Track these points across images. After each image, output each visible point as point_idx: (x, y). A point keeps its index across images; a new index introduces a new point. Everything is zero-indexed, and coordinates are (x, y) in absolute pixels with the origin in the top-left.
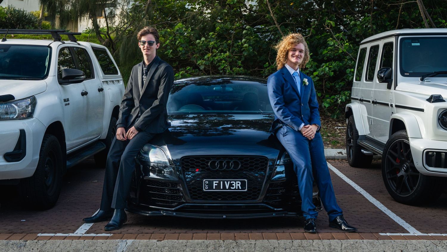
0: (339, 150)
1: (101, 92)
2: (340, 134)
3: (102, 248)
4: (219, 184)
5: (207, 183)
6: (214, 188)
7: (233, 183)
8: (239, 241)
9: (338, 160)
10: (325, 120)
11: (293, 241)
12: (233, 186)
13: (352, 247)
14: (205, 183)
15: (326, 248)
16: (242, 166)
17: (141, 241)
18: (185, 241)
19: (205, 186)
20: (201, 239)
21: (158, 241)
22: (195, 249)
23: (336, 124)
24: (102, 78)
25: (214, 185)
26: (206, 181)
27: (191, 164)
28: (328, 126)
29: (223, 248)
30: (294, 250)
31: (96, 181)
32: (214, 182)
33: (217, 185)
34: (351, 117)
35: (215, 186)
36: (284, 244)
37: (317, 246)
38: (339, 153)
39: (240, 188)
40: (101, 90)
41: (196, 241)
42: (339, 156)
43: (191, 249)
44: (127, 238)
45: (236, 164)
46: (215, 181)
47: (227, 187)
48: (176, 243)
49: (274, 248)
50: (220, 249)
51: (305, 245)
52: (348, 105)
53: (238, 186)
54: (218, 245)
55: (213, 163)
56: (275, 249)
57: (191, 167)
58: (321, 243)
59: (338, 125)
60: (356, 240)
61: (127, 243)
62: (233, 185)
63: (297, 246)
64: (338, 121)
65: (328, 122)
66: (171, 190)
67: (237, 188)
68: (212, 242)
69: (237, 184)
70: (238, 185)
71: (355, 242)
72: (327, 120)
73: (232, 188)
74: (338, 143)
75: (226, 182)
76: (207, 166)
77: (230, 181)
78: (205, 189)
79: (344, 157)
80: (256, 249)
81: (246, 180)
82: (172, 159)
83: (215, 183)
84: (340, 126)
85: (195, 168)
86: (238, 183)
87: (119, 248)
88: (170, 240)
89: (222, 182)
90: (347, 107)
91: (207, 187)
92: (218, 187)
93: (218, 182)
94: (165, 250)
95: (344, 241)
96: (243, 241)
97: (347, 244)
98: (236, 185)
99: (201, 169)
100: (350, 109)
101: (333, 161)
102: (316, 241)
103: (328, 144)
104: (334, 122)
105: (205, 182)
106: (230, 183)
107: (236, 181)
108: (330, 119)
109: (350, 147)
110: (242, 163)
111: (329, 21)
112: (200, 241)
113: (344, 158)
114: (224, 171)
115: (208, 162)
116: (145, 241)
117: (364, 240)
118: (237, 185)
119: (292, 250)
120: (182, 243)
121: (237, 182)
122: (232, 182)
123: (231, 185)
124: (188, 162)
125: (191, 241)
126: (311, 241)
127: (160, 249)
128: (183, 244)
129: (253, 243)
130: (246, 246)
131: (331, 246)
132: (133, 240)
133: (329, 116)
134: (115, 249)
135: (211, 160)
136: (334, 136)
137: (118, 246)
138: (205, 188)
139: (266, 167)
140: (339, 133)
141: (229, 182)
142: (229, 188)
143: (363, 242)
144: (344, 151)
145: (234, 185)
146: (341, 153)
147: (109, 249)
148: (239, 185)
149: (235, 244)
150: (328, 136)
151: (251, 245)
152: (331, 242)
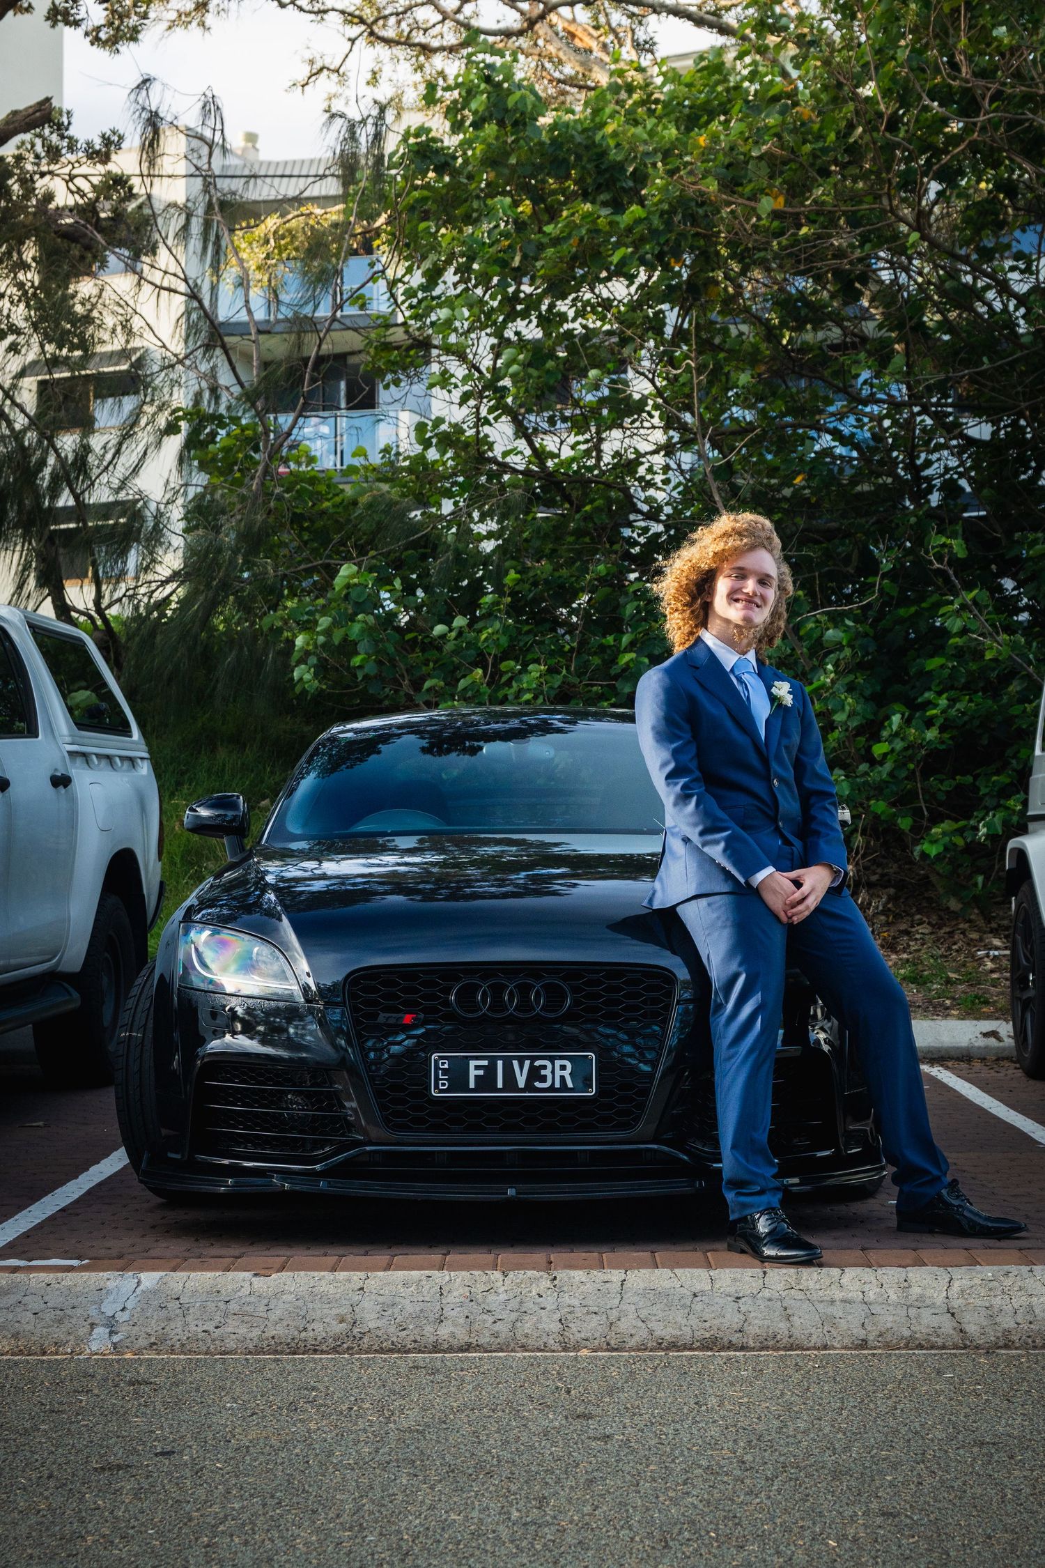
0: (988, 1025)
1: (61, 789)
2: (995, 976)
3: (46, 1299)
4: (490, 1070)
5: (446, 1066)
6: (472, 1085)
7: (544, 1067)
8: (562, 1275)
9: (983, 1059)
10: (940, 928)
11: (765, 1273)
12: (543, 1079)
13: (990, 1289)
14: (437, 1068)
15: (891, 1293)
16: (576, 1002)
17: (193, 1275)
18: (362, 1275)
19: (437, 1079)
20: (421, 1268)
21: (256, 1275)
22: (397, 1299)
23: (981, 940)
24: (68, 739)
25: (473, 1073)
26: (441, 1058)
28: (949, 949)
29: (503, 1297)
30: (770, 1300)
31: (41, 1123)
33: (481, 1072)
34: (1024, 888)
35: (476, 1076)
36: (734, 1280)
37: (857, 1285)
38: (986, 1035)
39: (570, 1085)
40: (60, 781)
41: (401, 1274)
42: (986, 1047)
43: (381, 1299)
44: (142, 1270)
45: (555, 994)
46: (477, 1058)
47: (521, 1081)
48: (323, 1283)
49: (695, 1295)
50: (491, 1298)
51: (811, 1284)
52: (1012, 844)
53: (562, 1078)
54: (481, 1288)
55: (467, 995)
56: (698, 1299)
57: (387, 1009)
58: (873, 1278)
59: (991, 943)
60: (1007, 1268)
61: (139, 1283)
62: (543, 1072)
63: (781, 1286)
64: (991, 932)
65: (951, 934)
66: (308, 1095)
67: (557, 1085)
68: (462, 1276)
69: (558, 1071)
70: (563, 1073)
71: (1002, 1273)
72: (948, 930)
73: (538, 1084)
74: (987, 1003)
75: (515, 1063)
76: (447, 1003)
77: (533, 1059)
78: (439, 1088)
79: (1004, 1049)
80: (625, 1297)
81: (592, 1055)
82: (317, 985)
83: (477, 1068)
84: (997, 948)
85: (399, 1011)
86: (563, 1068)
87: (111, 1298)
88: (302, 1273)
89: (500, 1063)
90: (1012, 850)
91: (444, 1083)
92: (487, 1081)
93: (485, 1063)
94: (282, 1306)
95: (956, 1272)
96: (579, 1275)
97: (971, 1279)
98: (553, 1072)
99: (422, 1016)
100: (1021, 855)
101: (963, 1065)
102: (851, 1272)
103: (948, 1008)
104: (975, 936)
105: (437, 1062)
106: (532, 1067)
107: (552, 1059)
108: (961, 926)
109: (1026, 1004)
110: (575, 990)
111: (943, 540)
112: (415, 1274)
113: (1005, 1054)
114: (509, 1020)
115: (447, 991)
116: (209, 1274)
117: (1034, 1267)
118: (558, 1073)
119: (759, 1302)
120: (349, 1280)
121: (558, 1063)
122: (538, 1063)
123: (535, 1074)
125: (381, 1274)
126: (835, 1272)
127: (266, 1302)
128: (352, 1286)
129: (614, 1279)
130: (589, 1287)
131: (910, 1286)
132: (163, 1274)
133: (954, 915)
134: (94, 1302)
135: (458, 979)
136: (973, 980)
137: (104, 1292)
138: (436, 1087)
139: (668, 1008)
140: (992, 971)
141: (527, 1063)
142: (529, 1086)
143: (1031, 1271)
144: (1005, 1029)
145: (547, 1072)
146: (994, 1034)
147: (74, 1302)
148: (566, 1074)
149: (549, 1284)
150: (949, 981)
151: (608, 1285)
152: (910, 1275)
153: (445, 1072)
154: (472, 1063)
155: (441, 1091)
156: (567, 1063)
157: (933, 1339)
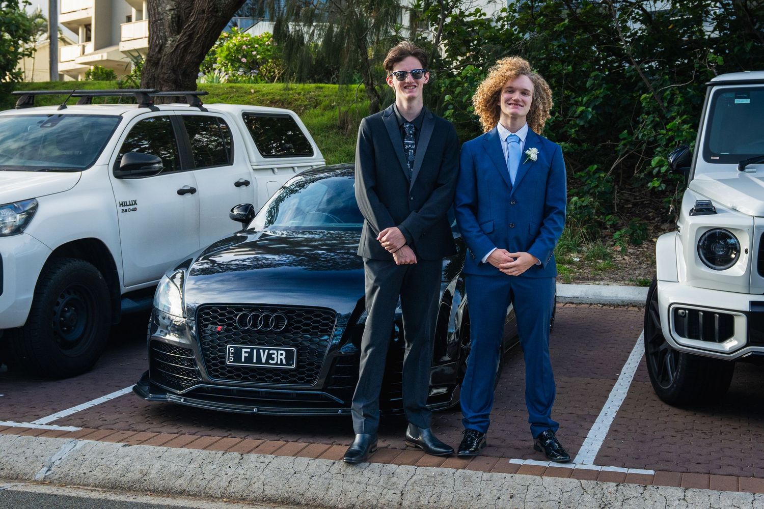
1: (243, 188)
4: (251, 354)
5: (233, 351)
6: (243, 360)
7: (274, 354)
12: (273, 359)
14: (229, 352)
16: (289, 324)
17: (100, 443)
18: (166, 449)
19: (229, 357)
21: (123, 446)
22: (170, 464)
26: (231, 347)
27: (213, 317)
29: (214, 467)
30: (326, 479)
32: (244, 350)
33: (247, 355)
35: (245, 356)
37: (369, 474)
39: (284, 363)
41: (182, 450)
43: (164, 463)
46: (245, 348)
47: (264, 359)
50: (209, 466)
51: (350, 472)
53: (281, 359)
54: (208, 461)
55: (243, 318)
61: (76, 446)
63: (335, 471)
67: (279, 362)
69: (279, 356)
70: (281, 357)
71: (440, 473)
73: (271, 361)
75: (261, 351)
76: (235, 322)
77: (269, 350)
78: (230, 361)
80: (265, 471)
81: (294, 349)
83: (245, 352)
87: (59, 453)
89: (255, 351)
91: (232, 358)
92: (249, 359)
93: (249, 350)
94: (122, 463)
96: (253, 457)
97: (423, 475)
98: (277, 356)
99: (225, 327)
102: (373, 466)
105: (229, 349)
106: (268, 353)
107: (277, 350)
110: (289, 318)
114: (259, 332)
115: (236, 316)
116: (106, 444)
119: (321, 479)
120: (158, 452)
121: (280, 352)
122: (271, 352)
123: (270, 357)
124: (208, 314)
127: (117, 460)
129: (267, 460)
130: (253, 465)
134: (51, 455)
139: (332, 328)
141: (267, 351)
142: (267, 362)
145: (275, 356)
147: (44, 453)
148: (283, 357)
149: (238, 462)
151: (262, 464)
153: (232, 354)
156: (283, 352)
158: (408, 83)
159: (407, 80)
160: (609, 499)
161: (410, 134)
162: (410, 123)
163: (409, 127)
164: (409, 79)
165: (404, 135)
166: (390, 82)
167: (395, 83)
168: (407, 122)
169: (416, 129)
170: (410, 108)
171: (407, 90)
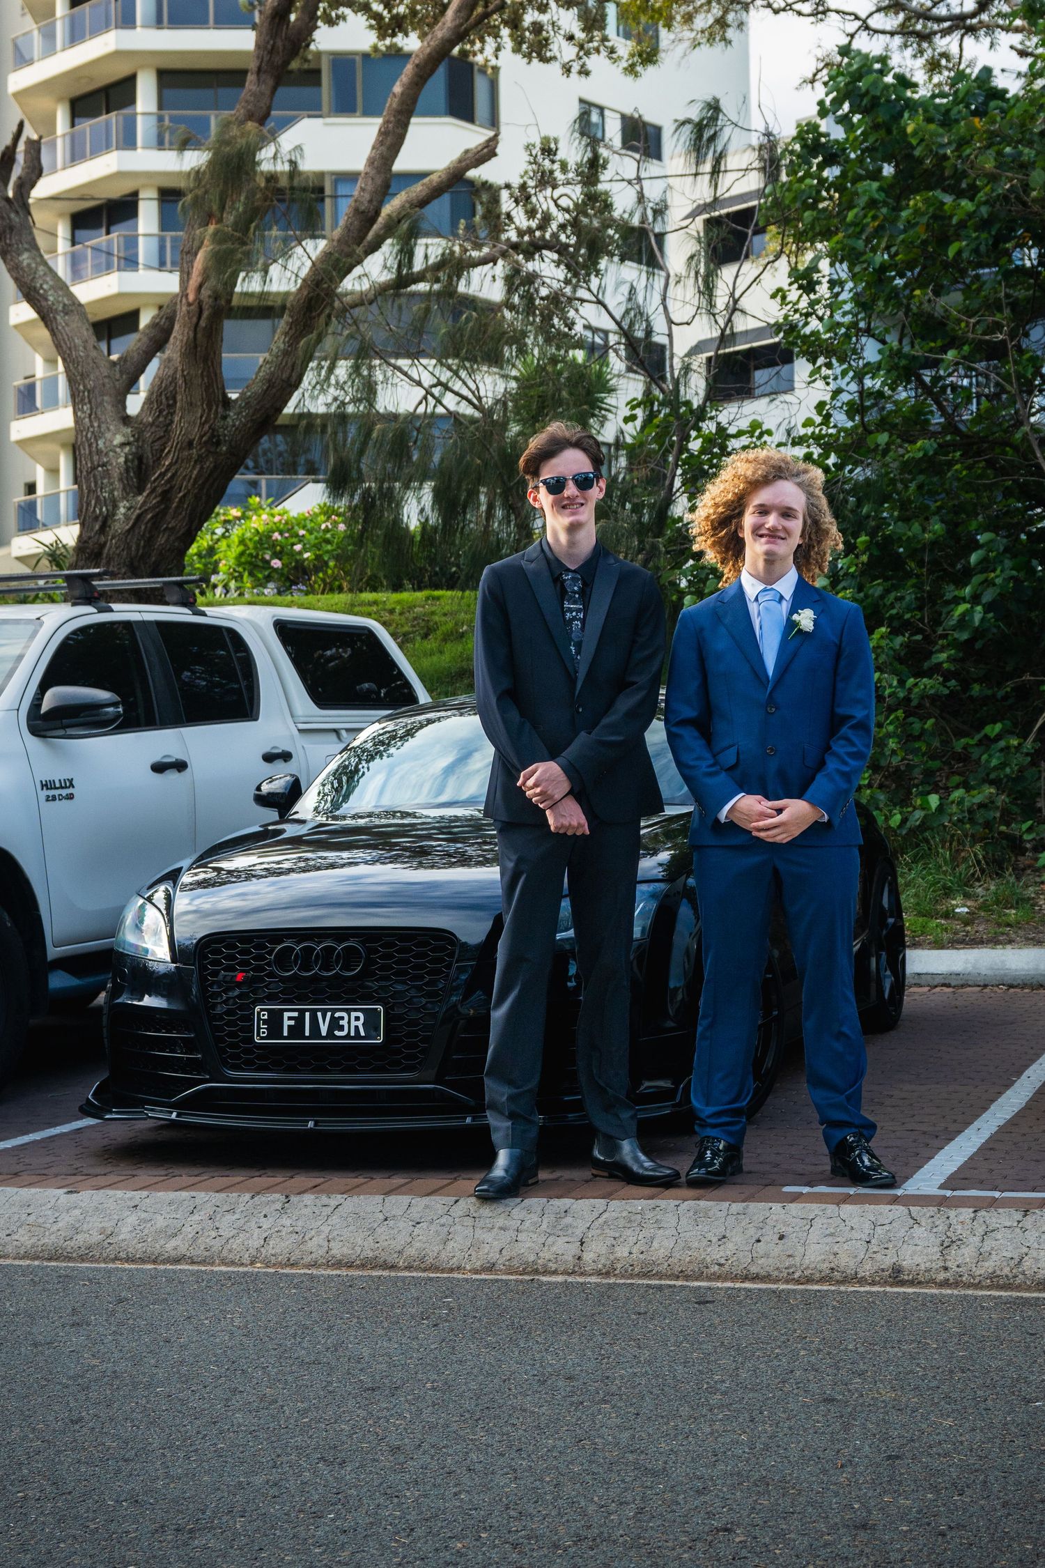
4: (300, 1021)
5: (266, 1017)
6: (285, 1034)
7: (342, 1018)
12: (341, 1028)
14: (259, 1019)
16: (369, 962)
19: (259, 1028)
25: (287, 1023)
26: (262, 1010)
27: (228, 958)
33: (292, 1023)
35: (289, 1026)
37: (523, 1214)
39: (363, 1034)
45: (352, 957)
46: (289, 1010)
47: (324, 1030)
53: (357, 1027)
55: (286, 956)
57: (226, 968)
62: (341, 1022)
67: (352, 1034)
69: (353, 1021)
70: (357, 1023)
73: (337, 1033)
75: (319, 1014)
76: (270, 963)
77: (334, 1011)
78: (260, 1036)
81: (380, 1008)
82: (178, 944)
83: (290, 1018)
85: (236, 969)
86: (357, 1019)
89: (307, 1014)
91: (264, 1032)
92: (297, 1030)
93: (295, 1014)
98: (349, 1022)
99: (251, 974)
102: (527, 1203)
105: (259, 1013)
106: (332, 1016)
107: (348, 1011)
110: (369, 951)
114: (314, 978)
115: (271, 952)
118: (353, 1023)
121: (353, 1014)
122: (337, 1015)
123: (335, 1024)
124: (219, 952)
135: (279, 943)
138: (258, 1034)
139: (449, 966)
141: (329, 1014)
142: (330, 1034)
145: (344, 1023)
148: (360, 1024)
153: (265, 1022)
154: (286, 1015)
155: (262, 1038)
156: (360, 1015)
157: (550, 1264)
158: (568, 498)
159: (566, 493)
160: (959, 1232)
161: (575, 592)
162: (574, 571)
163: (572, 579)
164: (571, 490)
165: (563, 594)
166: (535, 499)
167: (544, 499)
168: (568, 570)
169: (584, 584)
170: (572, 544)
171: (568, 511)
